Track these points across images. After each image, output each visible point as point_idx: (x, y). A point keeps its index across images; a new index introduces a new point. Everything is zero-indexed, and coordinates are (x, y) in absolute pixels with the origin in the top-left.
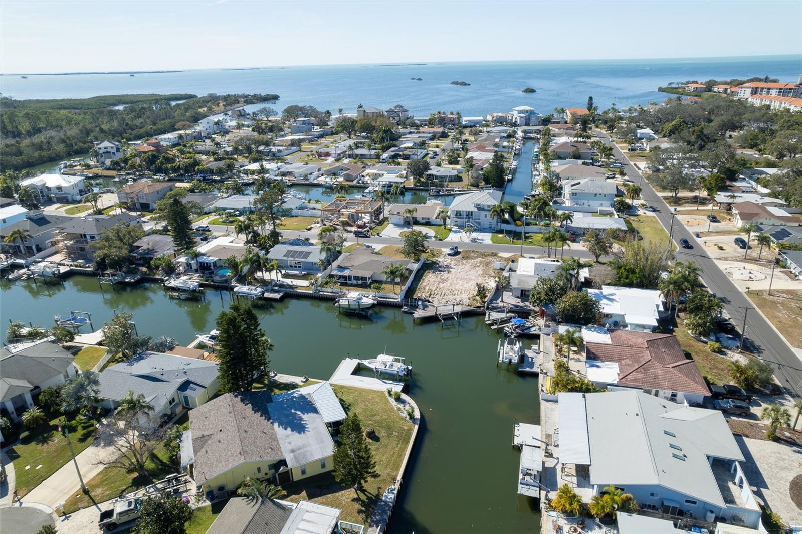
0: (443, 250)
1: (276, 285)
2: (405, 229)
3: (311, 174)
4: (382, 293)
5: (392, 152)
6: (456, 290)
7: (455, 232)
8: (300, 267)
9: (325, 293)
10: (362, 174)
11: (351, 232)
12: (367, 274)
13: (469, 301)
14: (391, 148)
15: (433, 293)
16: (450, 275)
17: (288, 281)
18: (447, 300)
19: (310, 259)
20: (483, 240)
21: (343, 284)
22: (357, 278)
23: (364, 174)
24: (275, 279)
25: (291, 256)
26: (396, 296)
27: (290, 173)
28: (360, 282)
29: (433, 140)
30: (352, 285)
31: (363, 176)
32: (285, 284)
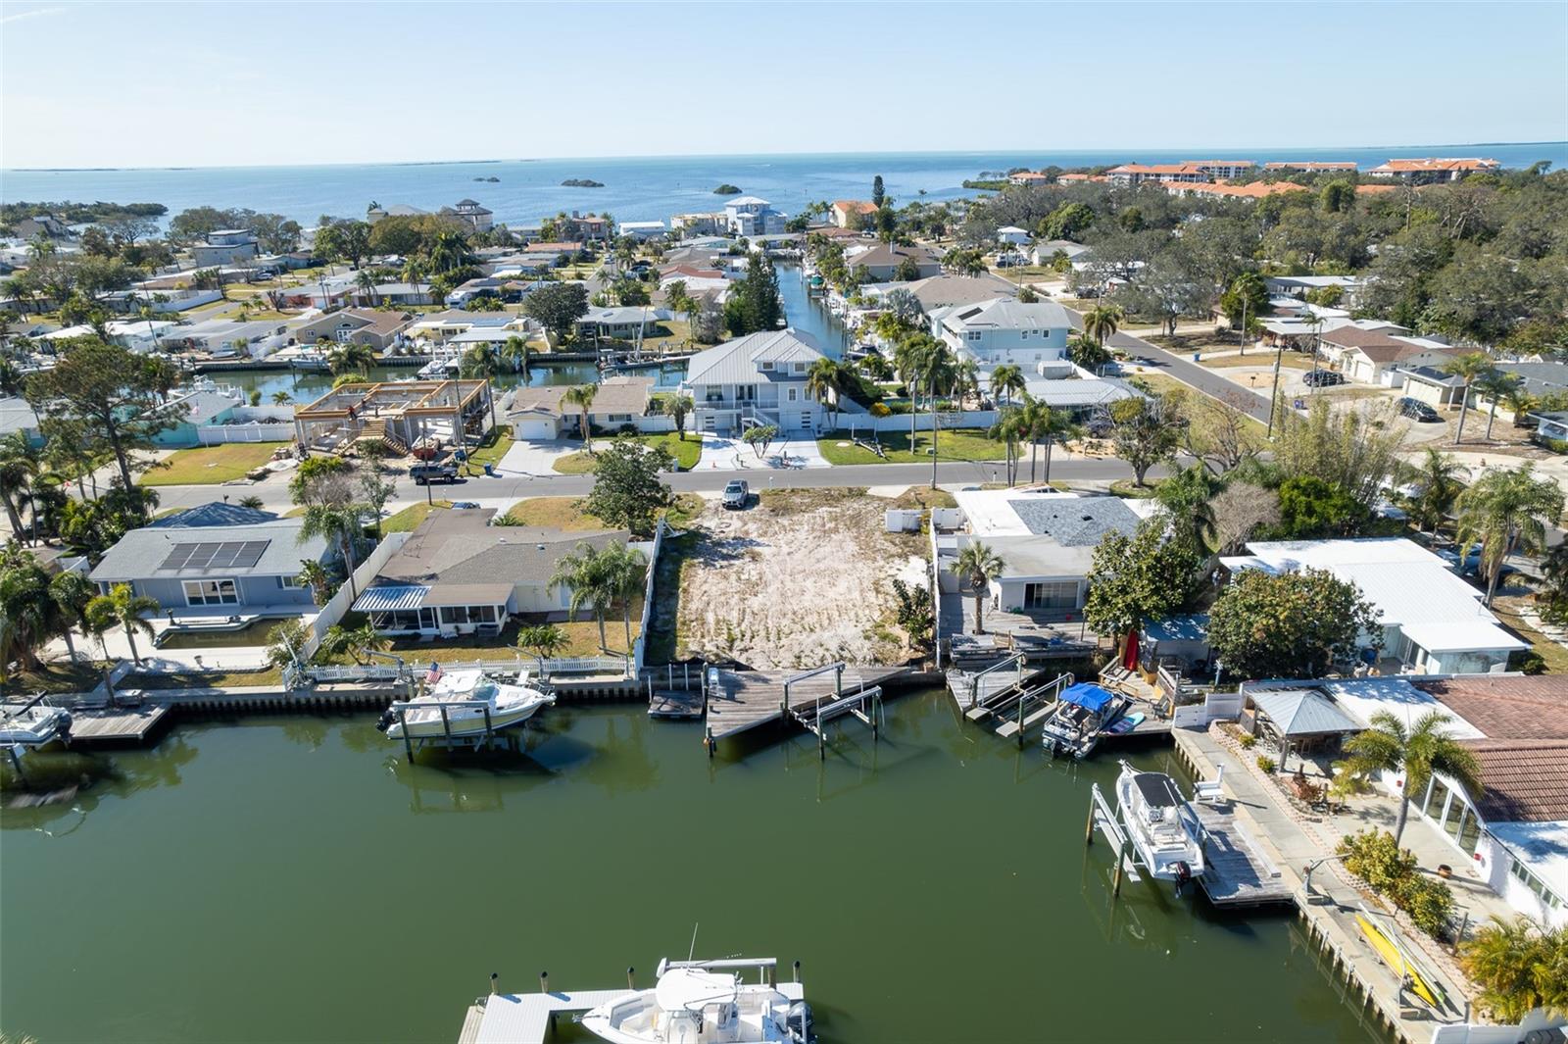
0: (704, 495)
1: (133, 679)
2: (568, 452)
3: (257, 340)
4: (560, 659)
5: (472, 286)
6: (808, 612)
7: (715, 445)
8: (230, 599)
9: (338, 687)
10: (406, 333)
11: (400, 472)
12: (492, 595)
13: (868, 644)
14: (468, 279)
15: (736, 632)
16: (763, 566)
17: (185, 658)
18: (796, 651)
19: (269, 566)
20: (801, 459)
21: (405, 643)
22: (454, 614)
23: (410, 332)
24: (128, 655)
25: (192, 565)
26: (616, 663)
27: (194, 344)
28: (468, 627)
29: (565, 266)
30: (439, 642)
31: (408, 338)
32: (170, 669)
